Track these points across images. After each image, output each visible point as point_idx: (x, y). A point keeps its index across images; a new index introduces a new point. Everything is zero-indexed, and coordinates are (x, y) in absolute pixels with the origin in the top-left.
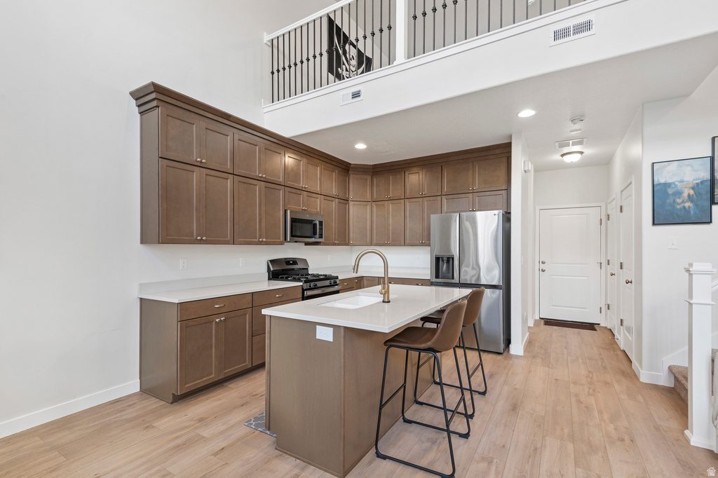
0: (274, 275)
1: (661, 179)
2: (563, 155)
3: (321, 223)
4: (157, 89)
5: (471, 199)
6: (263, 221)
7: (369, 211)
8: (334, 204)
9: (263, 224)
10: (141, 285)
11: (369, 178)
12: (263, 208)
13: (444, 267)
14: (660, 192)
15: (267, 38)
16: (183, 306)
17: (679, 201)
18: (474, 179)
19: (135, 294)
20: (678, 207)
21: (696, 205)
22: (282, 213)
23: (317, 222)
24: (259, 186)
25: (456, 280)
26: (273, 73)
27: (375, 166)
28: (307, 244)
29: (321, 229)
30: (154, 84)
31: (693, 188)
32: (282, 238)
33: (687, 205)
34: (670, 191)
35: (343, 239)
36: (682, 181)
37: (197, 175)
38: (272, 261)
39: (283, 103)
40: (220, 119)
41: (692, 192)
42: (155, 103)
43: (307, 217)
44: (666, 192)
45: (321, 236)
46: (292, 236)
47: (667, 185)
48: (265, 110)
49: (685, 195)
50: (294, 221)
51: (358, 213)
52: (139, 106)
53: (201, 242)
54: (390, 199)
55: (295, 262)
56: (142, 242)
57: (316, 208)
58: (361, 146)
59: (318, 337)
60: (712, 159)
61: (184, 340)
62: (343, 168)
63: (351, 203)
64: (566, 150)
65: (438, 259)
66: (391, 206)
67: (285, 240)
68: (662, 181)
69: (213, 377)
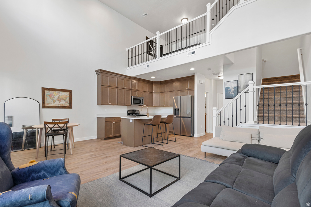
0: (129, 114)
1: (227, 86)
2: (219, 77)
3: (142, 100)
4: (101, 70)
5: (187, 92)
6: (125, 99)
7: (159, 96)
8: (147, 94)
9: (125, 100)
10: (97, 114)
11: (159, 85)
12: (125, 96)
13: (177, 111)
14: (226, 90)
15: (127, 49)
16: (106, 118)
17: (231, 92)
18: (188, 85)
19: (96, 116)
20: (230, 94)
21: (234, 93)
22: (130, 97)
23: (141, 99)
24: (124, 90)
25: (179, 116)
26: (129, 59)
27: (161, 82)
28: (139, 106)
29: (142, 101)
30: (100, 69)
31: (234, 89)
32: (131, 104)
33: (233, 93)
34: (229, 90)
35: (150, 105)
36: (231, 87)
37: (109, 89)
38: (128, 110)
39: (131, 67)
40: (114, 75)
41: (233, 90)
42: (100, 73)
43: (138, 98)
44: (228, 90)
45: (142, 103)
46: (133, 103)
47: (228, 88)
48: (127, 69)
49: (232, 91)
50: (134, 99)
51: (156, 97)
52: (97, 74)
53: (110, 105)
54: (165, 92)
55: (135, 111)
56: (97, 105)
57: (141, 95)
58: (153, 77)
59: (130, 122)
60: (238, 81)
61: (106, 126)
62: (151, 83)
63: (153, 93)
64: (220, 75)
65: (175, 110)
66: (165, 94)
67: (132, 104)
68: (227, 87)
69: (112, 135)
